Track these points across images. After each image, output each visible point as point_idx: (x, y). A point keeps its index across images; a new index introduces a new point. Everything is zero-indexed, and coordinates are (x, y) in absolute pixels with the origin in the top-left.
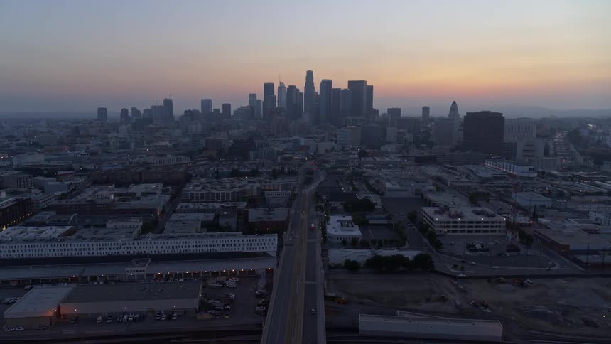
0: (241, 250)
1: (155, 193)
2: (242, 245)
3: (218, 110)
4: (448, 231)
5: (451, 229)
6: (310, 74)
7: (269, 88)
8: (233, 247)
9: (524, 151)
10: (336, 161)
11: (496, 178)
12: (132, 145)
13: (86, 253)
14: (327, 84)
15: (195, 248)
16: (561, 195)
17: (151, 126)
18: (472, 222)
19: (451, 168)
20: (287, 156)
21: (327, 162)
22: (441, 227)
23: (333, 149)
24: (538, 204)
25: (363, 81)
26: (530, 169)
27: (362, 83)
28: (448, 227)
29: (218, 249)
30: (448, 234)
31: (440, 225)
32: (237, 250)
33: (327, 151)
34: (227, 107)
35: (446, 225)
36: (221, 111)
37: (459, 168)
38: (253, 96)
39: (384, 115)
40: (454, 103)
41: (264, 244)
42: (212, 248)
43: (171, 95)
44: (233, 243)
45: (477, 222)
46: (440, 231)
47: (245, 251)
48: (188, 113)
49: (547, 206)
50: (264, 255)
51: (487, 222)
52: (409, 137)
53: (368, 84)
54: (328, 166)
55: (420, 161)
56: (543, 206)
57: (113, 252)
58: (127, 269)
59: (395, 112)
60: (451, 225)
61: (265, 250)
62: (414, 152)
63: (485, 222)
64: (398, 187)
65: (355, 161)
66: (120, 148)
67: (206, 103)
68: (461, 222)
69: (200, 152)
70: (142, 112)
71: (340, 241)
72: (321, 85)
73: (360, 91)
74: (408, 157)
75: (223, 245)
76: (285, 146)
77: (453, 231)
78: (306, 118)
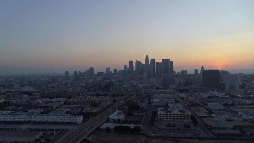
0: (67, 121)
1: (60, 101)
2: (67, 119)
3: (112, 72)
4: (164, 118)
5: (165, 117)
6: (147, 57)
7: (131, 63)
8: (64, 120)
9: (230, 87)
10: (144, 91)
11: (209, 98)
12: (69, 85)
13: (10, 120)
14: (153, 60)
15: (49, 120)
16: (233, 105)
17: (83, 78)
18: (175, 115)
19: (193, 94)
20: (126, 89)
21: (140, 91)
22: (160, 116)
23: (146, 87)
24: (217, 109)
25: (168, 59)
26: (226, 94)
28: (164, 116)
29: (58, 121)
30: (164, 120)
31: (160, 115)
32: (65, 121)
33: (143, 87)
34: (115, 70)
35: (163, 115)
36: (113, 72)
37: (196, 94)
38: (125, 66)
40: (203, 67)
41: (76, 119)
42: (56, 120)
44: (64, 118)
45: (177, 115)
46: (160, 118)
47: (69, 122)
48: (99, 73)
49: (222, 109)
50: (76, 124)
51: (182, 115)
52: (183, 81)
54: (140, 93)
55: (181, 91)
56: (219, 110)
57: (19, 120)
58: (20, 126)
59: (184, 72)
60: (165, 115)
61: (76, 122)
62: (183, 88)
63: (180, 115)
64: (159, 101)
65: (152, 91)
66: (64, 86)
67: (108, 69)
68: (170, 115)
69: (92, 87)
70: (83, 72)
71: (113, 120)
72: (151, 61)
73: (167, 64)
74: (178, 90)
75: (60, 119)
76: (128, 85)
77: (166, 119)
78: (145, 74)
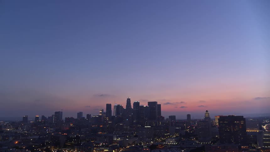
6: (129, 100)
7: (109, 106)
14: (137, 104)
25: (155, 102)
27: (155, 103)
34: (88, 116)
36: (86, 118)
39: (167, 119)
43: (62, 110)
53: (158, 104)
59: (172, 118)
70: (47, 118)
72: (133, 104)
73: (154, 107)
